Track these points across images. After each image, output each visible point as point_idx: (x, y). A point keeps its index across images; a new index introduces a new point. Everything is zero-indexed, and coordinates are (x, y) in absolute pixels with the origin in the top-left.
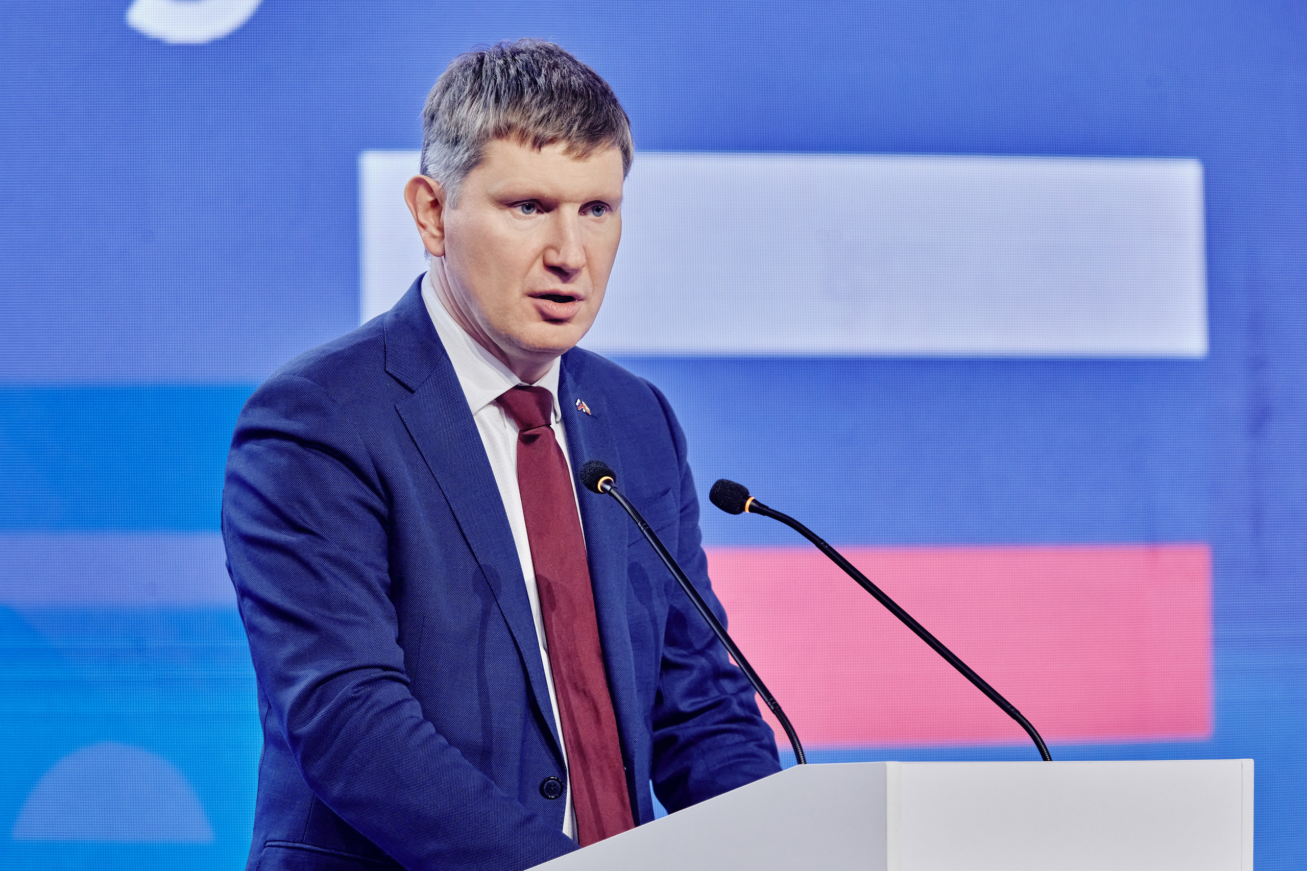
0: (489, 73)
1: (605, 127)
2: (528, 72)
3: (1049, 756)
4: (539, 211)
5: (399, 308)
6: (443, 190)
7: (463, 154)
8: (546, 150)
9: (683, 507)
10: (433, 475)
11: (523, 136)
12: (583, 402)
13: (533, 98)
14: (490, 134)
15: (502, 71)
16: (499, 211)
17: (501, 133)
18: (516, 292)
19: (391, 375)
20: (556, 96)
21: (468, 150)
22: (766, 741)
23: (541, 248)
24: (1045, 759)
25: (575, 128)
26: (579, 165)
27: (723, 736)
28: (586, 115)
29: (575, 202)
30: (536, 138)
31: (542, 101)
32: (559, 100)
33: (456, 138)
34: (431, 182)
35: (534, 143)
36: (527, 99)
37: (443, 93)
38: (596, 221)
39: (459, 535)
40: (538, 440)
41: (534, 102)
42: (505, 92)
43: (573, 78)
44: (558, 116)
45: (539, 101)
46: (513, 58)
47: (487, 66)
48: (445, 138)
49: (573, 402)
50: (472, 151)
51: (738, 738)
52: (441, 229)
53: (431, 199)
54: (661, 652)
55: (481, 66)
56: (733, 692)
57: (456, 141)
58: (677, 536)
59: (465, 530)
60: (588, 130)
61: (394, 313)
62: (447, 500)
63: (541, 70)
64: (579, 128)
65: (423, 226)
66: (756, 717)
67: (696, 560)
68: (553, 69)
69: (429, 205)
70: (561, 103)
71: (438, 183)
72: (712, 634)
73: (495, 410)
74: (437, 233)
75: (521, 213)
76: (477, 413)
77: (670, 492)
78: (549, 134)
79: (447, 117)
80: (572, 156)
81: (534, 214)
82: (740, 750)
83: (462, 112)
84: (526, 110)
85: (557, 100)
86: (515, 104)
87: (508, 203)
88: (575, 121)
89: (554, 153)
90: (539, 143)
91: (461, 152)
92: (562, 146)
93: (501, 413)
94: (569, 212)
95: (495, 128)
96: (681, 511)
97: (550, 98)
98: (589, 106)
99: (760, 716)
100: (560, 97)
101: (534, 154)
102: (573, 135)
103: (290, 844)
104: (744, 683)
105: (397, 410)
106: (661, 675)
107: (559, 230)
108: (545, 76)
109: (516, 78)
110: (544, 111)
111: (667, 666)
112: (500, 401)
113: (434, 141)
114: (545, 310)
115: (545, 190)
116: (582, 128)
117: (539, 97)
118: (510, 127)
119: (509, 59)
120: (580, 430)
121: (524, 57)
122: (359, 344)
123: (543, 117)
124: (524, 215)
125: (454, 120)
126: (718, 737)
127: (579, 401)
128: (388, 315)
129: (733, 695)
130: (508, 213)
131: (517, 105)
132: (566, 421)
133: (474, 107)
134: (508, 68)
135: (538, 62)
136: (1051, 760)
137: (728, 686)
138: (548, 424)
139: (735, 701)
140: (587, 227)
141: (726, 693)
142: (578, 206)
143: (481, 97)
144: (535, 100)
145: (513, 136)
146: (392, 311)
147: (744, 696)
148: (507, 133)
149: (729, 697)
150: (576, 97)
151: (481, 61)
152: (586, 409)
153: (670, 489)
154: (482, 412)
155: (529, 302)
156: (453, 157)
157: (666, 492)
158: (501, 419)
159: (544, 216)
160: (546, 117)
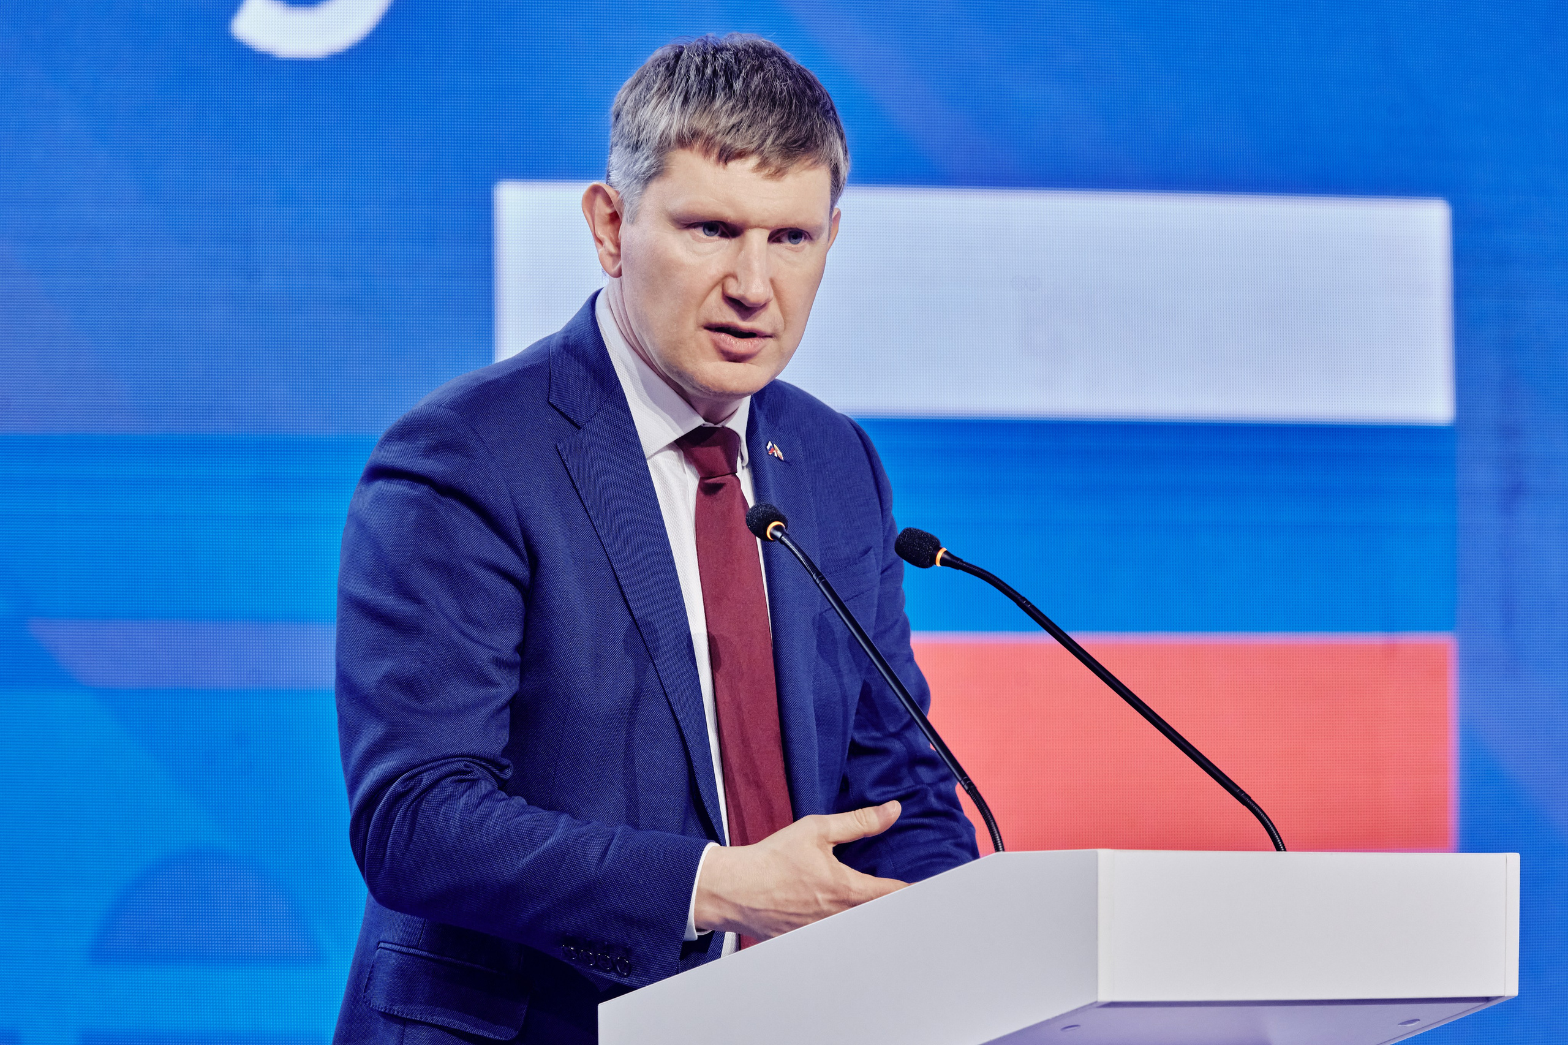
0: (683, 71)
1: (806, 142)
2: (726, 74)
3: (1283, 845)
4: (725, 236)
5: (569, 330)
6: (621, 202)
7: (643, 162)
8: (732, 165)
9: (884, 568)
10: (595, 529)
11: (708, 146)
12: (775, 446)
13: (725, 103)
14: (672, 141)
15: (698, 69)
16: (677, 231)
17: (684, 142)
18: (691, 325)
19: (554, 407)
20: (751, 103)
21: (647, 158)
22: (965, 839)
23: (721, 276)
24: (1278, 849)
25: (769, 141)
26: (772, 185)
27: (915, 832)
28: (783, 128)
29: (765, 228)
30: (721, 150)
31: (734, 107)
32: (753, 108)
33: (637, 143)
34: (610, 192)
35: (720, 156)
36: (718, 103)
37: (631, 90)
38: (792, 250)
39: (619, 600)
40: (721, 491)
41: (724, 108)
42: (695, 94)
43: (777, 84)
44: (749, 126)
45: (730, 108)
46: (714, 56)
47: (682, 64)
48: (626, 143)
49: (763, 445)
50: (652, 160)
51: (931, 835)
52: (618, 246)
53: (609, 211)
54: (849, 736)
55: (677, 62)
56: (930, 781)
57: (636, 147)
58: (876, 602)
59: (628, 593)
60: (784, 145)
61: (562, 335)
62: (608, 558)
63: (741, 72)
64: (773, 143)
65: (600, 241)
66: (955, 811)
67: (897, 630)
68: (757, 71)
69: (607, 218)
70: (756, 112)
71: (618, 193)
72: (909, 716)
73: (673, 454)
74: (613, 250)
75: (702, 236)
76: (652, 456)
77: (871, 552)
78: (739, 145)
79: (629, 118)
80: (762, 173)
81: (718, 237)
82: (933, 849)
83: (646, 113)
84: (715, 115)
85: (751, 107)
86: (703, 109)
87: (688, 223)
88: (769, 134)
89: (743, 169)
90: (727, 155)
91: (642, 159)
92: (753, 161)
93: (679, 456)
94: (757, 238)
95: (678, 135)
96: (883, 572)
97: (743, 106)
98: (789, 117)
99: (961, 810)
100: (755, 105)
101: (718, 170)
102: (766, 149)
103: (404, 949)
104: (943, 771)
105: (558, 450)
106: (849, 759)
107: (740, 260)
108: (744, 79)
109: (711, 81)
110: (734, 120)
111: (856, 751)
112: (680, 444)
113: (616, 145)
114: (727, 347)
115: (729, 214)
116: (777, 142)
117: (731, 104)
118: (695, 134)
119: (709, 57)
120: (770, 478)
121: (727, 55)
122: (519, 371)
123: (733, 126)
124: (705, 237)
125: (636, 122)
126: (911, 833)
127: (770, 444)
128: (556, 338)
129: (929, 785)
130: (687, 234)
131: (705, 110)
132: (754, 467)
133: (660, 108)
134: (705, 66)
135: (740, 61)
136: (1285, 850)
137: (925, 774)
138: (734, 472)
139: (931, 793)
140: (780, 256)
141: (922, 782)
142: (767, 233)
143: (668, 97)
144: (726, 105)
145: (698, 145)
146: (560, 333)
147: (942, 786)
148: (691, 142)
149: (925, 786)
150: (774, 105)
151: (678, 56)
152: (778, 453)
153: (871, 548)
154: (658, 457)
155: (705, 336)
156: (632, 165)
157: (866, 552)
158: (679, 464)
159: (725, 242)
160: (736, 127)
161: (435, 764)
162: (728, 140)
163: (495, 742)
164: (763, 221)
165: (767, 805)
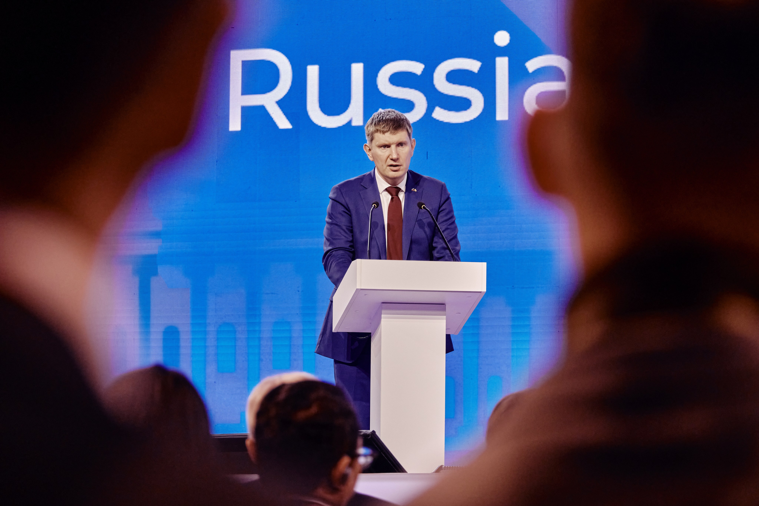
1: (399, 126)
4: (388, 147)
6: (370, 146)
8: (385, 134)
11: (381, 132)
16: (379, 149)
17: (377, 131)
18: (385, 166)
19: (362, 185)
23: (389, 155)
25: (391, 128)
26: (394, 136)
28: (394, 125)
29: (394, 144)
34: (368, 144)
38: (401, 148)
44: (387, 127)
48: (367, 134)
50: (371, 137)
52: (372, 155)
53: (369, 149)
60: (394, 128)
68: (387, 115)
73: (386, 193)
75: (383, 149)
76: (380, 192)
78: (385, 130)
80: (392, 134)
81: (386, 148)
84: (381, 126)
87: (380, 146)
88: (391, 126)
89: (387, 134)
90: (384, 132)
92: (389, 133)
94: (393, 147)
95: (374, 131)
97: (385, 122)
98: (394, 122)
100: (387, 121)
101: (383, 135)
107: (391, 152)
108: (385, 117)
109: (379, 119)
110: (384, 125)
112: (387, 190)
114: (392, 169)
115: (387, 143)
117: (382, 123)
119: (379, 115)
121: (382, 114)
130: (381, 149)
131: (378, 125)
133: (371, 127)
145: (379, 132)
150: (391, 121)
154: (382, 192)
159: (388, 149)
160: (384, 127)
161: (337, 249)
162: (383, 130)
163: (347, 246)
164: (393, 143)
165: (402, 253)
